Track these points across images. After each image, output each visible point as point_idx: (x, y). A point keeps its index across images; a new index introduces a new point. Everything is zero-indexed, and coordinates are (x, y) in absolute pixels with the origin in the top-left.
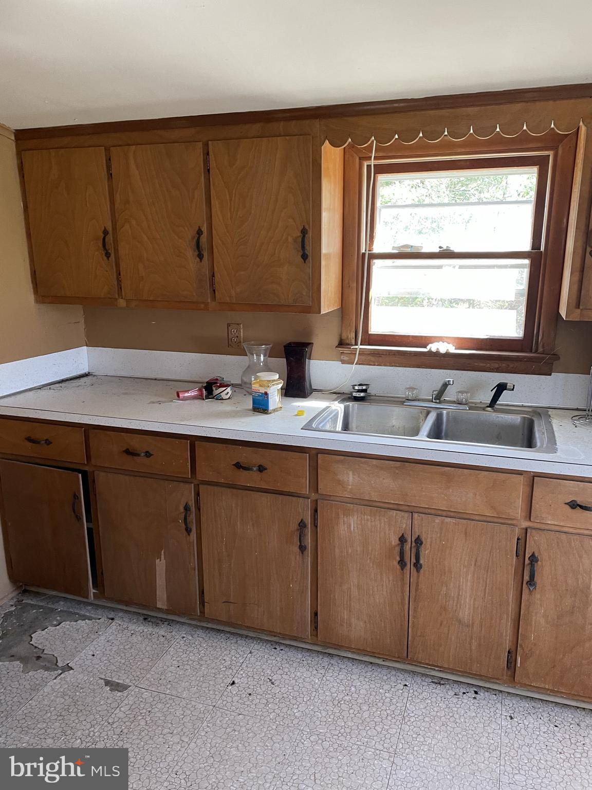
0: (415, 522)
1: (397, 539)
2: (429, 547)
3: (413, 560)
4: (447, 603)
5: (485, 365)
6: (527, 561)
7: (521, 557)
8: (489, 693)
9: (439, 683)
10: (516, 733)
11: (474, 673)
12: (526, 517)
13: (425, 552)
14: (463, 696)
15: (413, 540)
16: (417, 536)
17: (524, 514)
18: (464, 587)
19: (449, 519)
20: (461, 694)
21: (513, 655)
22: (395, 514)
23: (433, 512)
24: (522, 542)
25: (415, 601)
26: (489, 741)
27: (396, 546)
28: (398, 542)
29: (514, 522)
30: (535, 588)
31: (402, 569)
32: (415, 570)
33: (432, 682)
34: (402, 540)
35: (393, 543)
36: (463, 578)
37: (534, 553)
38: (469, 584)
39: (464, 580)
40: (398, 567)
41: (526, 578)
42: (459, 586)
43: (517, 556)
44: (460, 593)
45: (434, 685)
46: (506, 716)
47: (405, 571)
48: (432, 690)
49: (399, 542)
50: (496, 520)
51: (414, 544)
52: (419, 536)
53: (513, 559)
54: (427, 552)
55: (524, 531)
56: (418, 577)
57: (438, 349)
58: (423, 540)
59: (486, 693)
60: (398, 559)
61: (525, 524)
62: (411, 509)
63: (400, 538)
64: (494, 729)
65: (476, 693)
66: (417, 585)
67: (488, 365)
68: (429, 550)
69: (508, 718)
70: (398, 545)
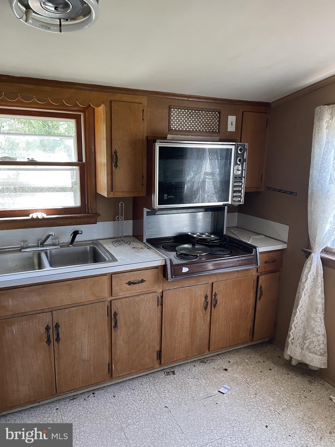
0: (54, 316)
1: (44, 329)
2: (64, 327)
3: (55, 337)
4: (76, 353)
5: (63, 222)
6: (113, 316)
7: (110, 316)
8: (100, 391)
9: (74, 399)
10: (119, 402)
11: (93, 383)
12: (110, 295)
13: (61, 330)
14: (88, 399)
15: (54, 326)
16: (56, 324)
17: (109, 294)
18: (84, 342)
19: (73, 308)
20: (87, 398)
21: (111, 365)
22: (41, 315)
23: (63, 307)
24: (110, 308)
25: (58, 360)
26: (110, 412)
27: (44, 333)
28: (44, 330)
29: (105, 300)
30: (117, 328)
31: (49, 345)
32: (57, 342)
33: (70, 400)
34: (47, 328)
35: (42, 332)
36: (83, 337)
37: (115, 311)
38: (86, 339)
39: (84, 338)
40: (46, 345)
41: (113, 325)
42: (81, 342)
43: (108, 316)
44: (82, 345)
45: (72, 401)
46: (112, 397)
47: (50, 345)
48: (72, 404)
49: (46, 330)
50: (96, 301)
51: (54, 328)
52: (57, 323)
53: (106, 318)
54: (62, 330)
55: (109, 302)
56: (59, 346)
57: (37, 216)
58: (60, 325)
59: (98, 391)
60: (46, 340)
61: (110, 299)
62: (50, 310)
63: (46, 328)
64: (109, 406)
65: (94, 394)
66: (59, 350)
67: (65, 222)
68: (63, 329)
69: (113, 397)
70: (45, 332)
